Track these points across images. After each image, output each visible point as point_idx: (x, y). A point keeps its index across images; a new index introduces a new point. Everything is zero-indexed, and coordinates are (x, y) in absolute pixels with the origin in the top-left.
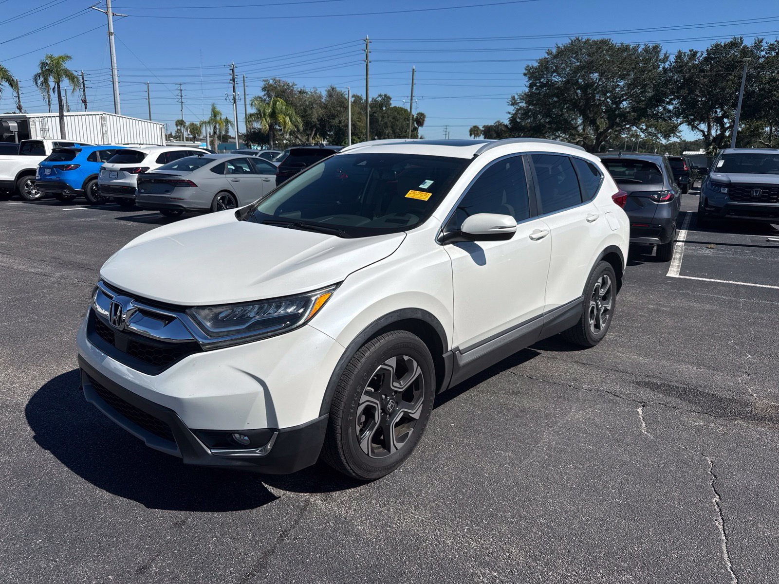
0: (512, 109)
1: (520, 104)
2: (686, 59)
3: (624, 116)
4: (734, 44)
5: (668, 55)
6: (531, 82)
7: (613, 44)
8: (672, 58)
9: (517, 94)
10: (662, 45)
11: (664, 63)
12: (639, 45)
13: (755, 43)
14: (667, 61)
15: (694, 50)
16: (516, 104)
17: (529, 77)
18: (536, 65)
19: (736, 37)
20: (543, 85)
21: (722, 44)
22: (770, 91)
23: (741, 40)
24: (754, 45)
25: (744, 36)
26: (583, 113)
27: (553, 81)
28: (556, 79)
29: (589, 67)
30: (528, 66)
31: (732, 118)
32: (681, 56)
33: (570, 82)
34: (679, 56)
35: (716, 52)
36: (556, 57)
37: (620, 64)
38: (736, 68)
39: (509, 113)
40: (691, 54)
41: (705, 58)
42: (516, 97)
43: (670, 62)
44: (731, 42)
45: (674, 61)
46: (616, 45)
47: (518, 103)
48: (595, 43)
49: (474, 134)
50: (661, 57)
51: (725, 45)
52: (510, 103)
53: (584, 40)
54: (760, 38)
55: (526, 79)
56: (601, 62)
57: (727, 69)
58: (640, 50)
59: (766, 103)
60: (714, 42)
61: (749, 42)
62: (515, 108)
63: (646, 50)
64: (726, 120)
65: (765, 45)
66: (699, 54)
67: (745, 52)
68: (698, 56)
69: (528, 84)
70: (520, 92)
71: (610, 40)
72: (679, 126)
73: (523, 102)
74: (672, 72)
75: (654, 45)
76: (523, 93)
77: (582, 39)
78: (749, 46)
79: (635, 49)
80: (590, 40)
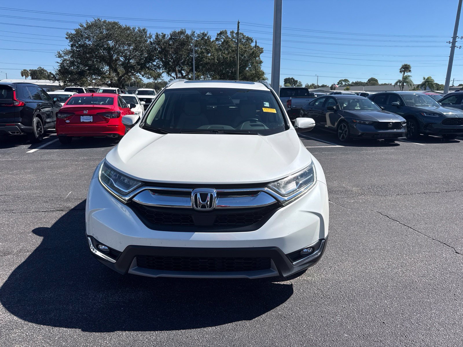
0: (60, 60)
1: (65, 57)
2: (160, 37)
3: (132, 67)
4: (182, 33)
5: (151, 35)
6: (71, 43)
7: (121, 25)
8: (154, 37)
9: (61, 51)
10: (147, 29)
11: (150, 39)
12: (135, 27)
13: (192, 33)
14: (151, 38)
15: (164, 34)
16: (62, 57)
17: (70, 40)
18: (74, 32)
19: (183, 29)
20: (80, 46)
21: (177, 32)
22: (202, 58)
23: (185, 30)
24: (191, 34)
25: (186, 29)
26: (109, 64)
27: (87, 44)
28: (88, 42)
29: (109, 37)
30: (68, 33)
31: (186, 71)
32: (158, 36)
33: (98, 46)
34: (157, 36)
35: (175, 36)
36: (86, 29)
37: (127, 37)
38: (185, 45)
39: (58, 63)
40: (163, 35)
41: (170, 38)
42: (61, 52)
43: (153, 38)
44: (181, 31)
45: (155, 38)
46: (122, 26)
47: (63, 56)
48: (110, 23)
49: (25, 75)
50: (148, 35)
51: (178, 32)
52: (58, 56)
53: (103, 20)
54: (194, 31)
55: (68, 41)
56: (116, 35)
57: (181, 45)
58: (136, 30)
59: (201, 64)
60: (173, 30)
61: (189, 32)
62: (61, 59)
63: (139, 31)
64: (183, 72)
65: (196, 35)
66: (166, 36)
67: (187, 37)
68: (166, 37)
69: (70, 44)
70: (63, 49)
71: (118, 22)
72: (162, 74)
73: (66, 56)
74: (154, 44)
75: (143, 28)
76: (65, 50)
77: (101, 20)
78: (189, 34)
79: (134, 29)
80: (106, 21)
